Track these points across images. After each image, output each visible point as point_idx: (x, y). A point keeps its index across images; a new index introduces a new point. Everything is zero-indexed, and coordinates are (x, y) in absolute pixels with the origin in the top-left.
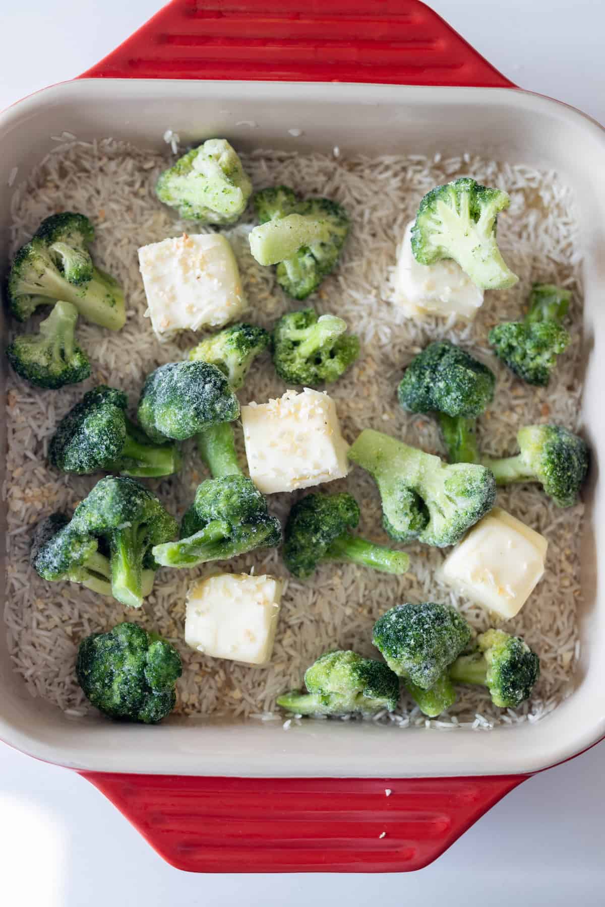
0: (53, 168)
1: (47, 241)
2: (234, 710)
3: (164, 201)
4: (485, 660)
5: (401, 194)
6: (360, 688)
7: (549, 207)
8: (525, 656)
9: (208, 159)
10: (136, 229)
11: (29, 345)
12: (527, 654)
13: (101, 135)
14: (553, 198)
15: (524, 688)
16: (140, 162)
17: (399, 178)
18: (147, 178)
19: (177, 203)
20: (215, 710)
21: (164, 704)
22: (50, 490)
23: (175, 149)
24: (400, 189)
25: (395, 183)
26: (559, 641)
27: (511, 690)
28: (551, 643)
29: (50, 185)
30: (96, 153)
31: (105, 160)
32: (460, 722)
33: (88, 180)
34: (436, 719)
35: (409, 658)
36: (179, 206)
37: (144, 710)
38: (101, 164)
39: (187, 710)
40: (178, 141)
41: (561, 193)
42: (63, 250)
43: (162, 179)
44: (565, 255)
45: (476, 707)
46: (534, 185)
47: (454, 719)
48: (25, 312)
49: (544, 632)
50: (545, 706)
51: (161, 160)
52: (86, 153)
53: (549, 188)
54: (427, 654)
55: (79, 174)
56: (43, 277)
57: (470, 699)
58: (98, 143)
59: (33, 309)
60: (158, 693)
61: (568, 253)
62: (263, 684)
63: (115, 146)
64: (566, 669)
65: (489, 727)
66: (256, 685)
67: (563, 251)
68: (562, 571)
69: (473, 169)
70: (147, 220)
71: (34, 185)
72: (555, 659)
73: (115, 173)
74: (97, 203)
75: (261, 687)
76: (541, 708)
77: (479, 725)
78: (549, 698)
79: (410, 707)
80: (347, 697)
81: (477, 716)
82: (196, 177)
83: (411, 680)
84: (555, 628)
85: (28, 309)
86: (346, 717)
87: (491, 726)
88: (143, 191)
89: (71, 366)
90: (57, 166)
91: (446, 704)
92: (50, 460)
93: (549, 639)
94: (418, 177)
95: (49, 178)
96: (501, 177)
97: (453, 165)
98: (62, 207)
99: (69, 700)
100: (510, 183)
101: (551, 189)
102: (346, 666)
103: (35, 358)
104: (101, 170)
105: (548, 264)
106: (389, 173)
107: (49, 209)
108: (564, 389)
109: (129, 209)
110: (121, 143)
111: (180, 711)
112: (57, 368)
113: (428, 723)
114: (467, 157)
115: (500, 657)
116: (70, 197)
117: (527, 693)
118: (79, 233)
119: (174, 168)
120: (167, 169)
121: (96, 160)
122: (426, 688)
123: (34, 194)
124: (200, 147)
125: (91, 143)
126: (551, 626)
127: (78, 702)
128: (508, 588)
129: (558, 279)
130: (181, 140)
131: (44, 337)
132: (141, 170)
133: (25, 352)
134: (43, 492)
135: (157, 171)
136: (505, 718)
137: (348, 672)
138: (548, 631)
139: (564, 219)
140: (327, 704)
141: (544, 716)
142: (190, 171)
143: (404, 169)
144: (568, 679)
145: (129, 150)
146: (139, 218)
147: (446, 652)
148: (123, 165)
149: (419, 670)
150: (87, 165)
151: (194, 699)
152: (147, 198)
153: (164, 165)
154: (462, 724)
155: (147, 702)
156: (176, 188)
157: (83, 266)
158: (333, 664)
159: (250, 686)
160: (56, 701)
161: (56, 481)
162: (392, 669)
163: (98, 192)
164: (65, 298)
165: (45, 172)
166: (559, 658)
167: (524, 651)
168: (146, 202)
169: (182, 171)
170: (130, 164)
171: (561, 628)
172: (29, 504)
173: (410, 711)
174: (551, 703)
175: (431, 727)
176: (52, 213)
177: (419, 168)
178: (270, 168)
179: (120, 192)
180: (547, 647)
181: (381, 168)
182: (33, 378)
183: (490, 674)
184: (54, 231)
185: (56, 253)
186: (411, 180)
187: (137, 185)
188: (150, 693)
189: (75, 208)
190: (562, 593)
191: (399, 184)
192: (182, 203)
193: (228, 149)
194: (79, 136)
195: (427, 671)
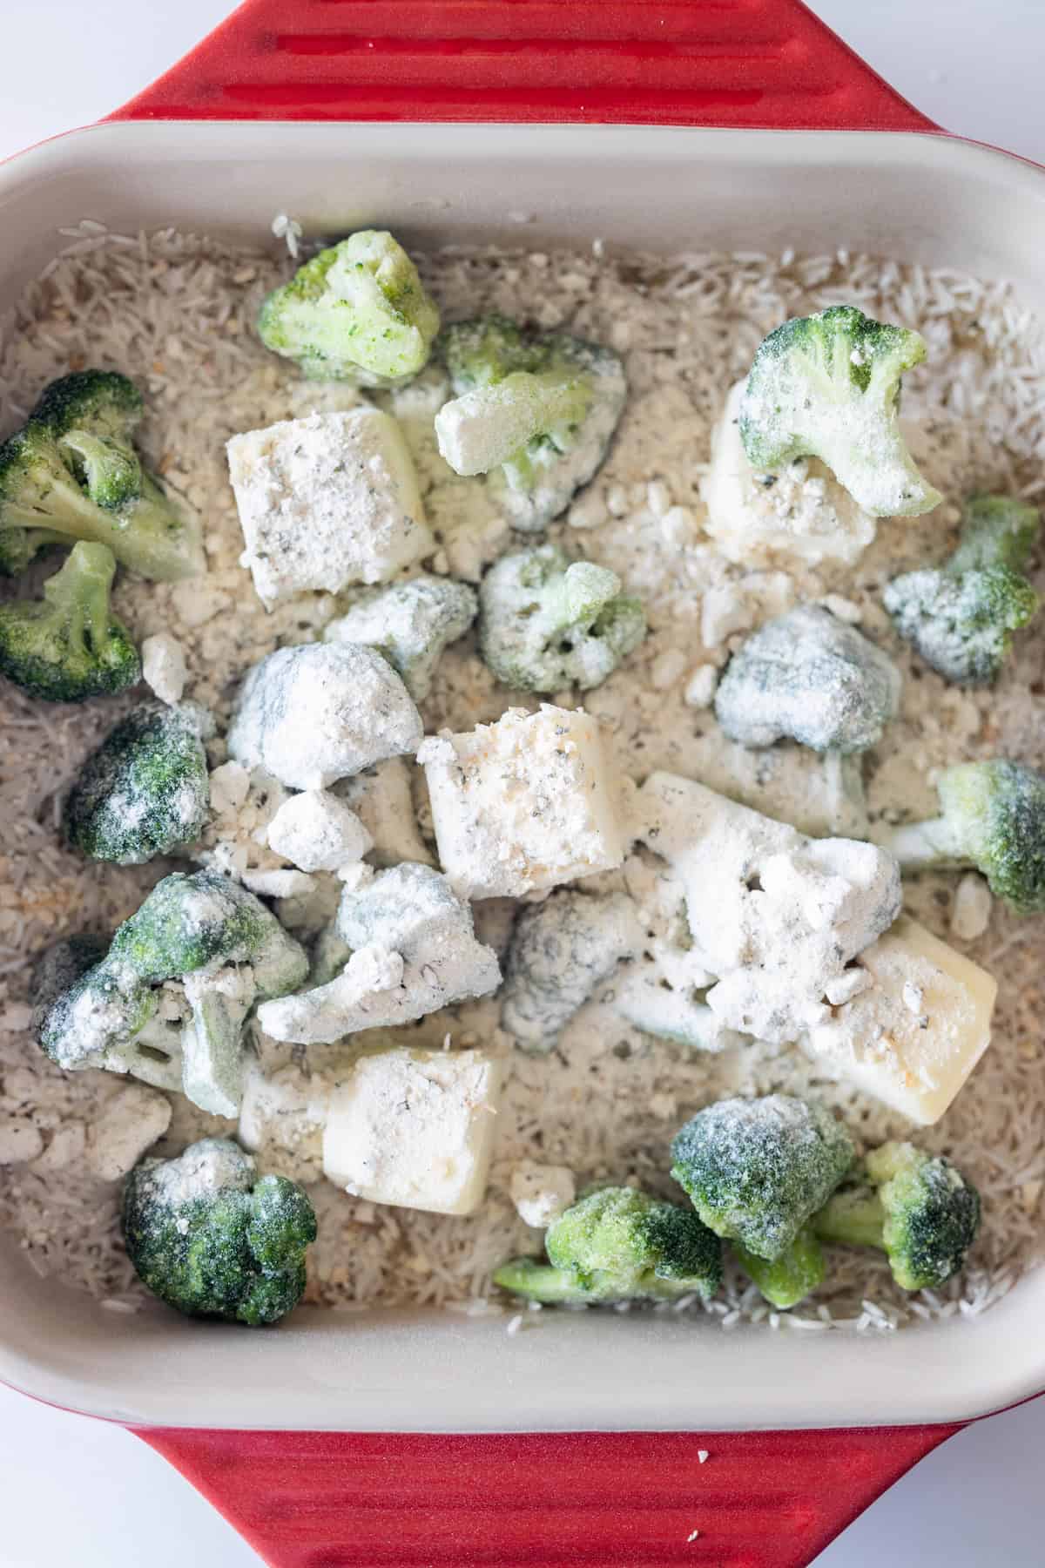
0: (64, 284)
1: (54, 428)
2: (415, 1295)
3: (272, 348)
4: (879, 1202)
5: (720, 325)
6: (648, 1262)
7: (996, 347)
8: (954, 1195)
9: (355, 270)
10: (222, 397)
11: (25, 624)
12: (957, 1190)
13: (155, 223)
14: (1005, 330)
15: (952, 1257)
16: (228, 269)
17: (715, 295)
18: (241, 301)
19: (298, 351)
20: (380, 1293)
21: (283, 1292)
22: (68, 889)
23: (293, 247)
24: (717, 316)
25: (707, 304)
26: (1017, 1160)
27: (929, 1260)
28: (1003, 1165)
29: (60, 315)
30: (144, 253)
31: (162, 267)
32: (835, 1318)
33: (130, 305)
34: (789, 1311)
35: (739, 1207)
36: (303, 356)
37: (247, 1302)
38: (154, 272)
39: (329, 1295)
40: (299, 233)
41: (1019, 322)
42: (87, 447)
43: (270, 306)
44: (1026, 437)
45: (863, 1284)
46: (969, 307)
47: (823, 1311)
48: (16, 559)
49: (987, 1143)
50: (991, 1285)
51: (266, 266)
52: (127, 254)
53: (996, 311)
54: (773, 1200)
55: (113, 295)
56: (48, 497)
57: (852, 1269)
58: (149, 237)
59: (32, 553)
60: (272, 1273)
61: (1033, 434)
62: (468, 1245)
63: (180, 242)
64: (1030, 1212)
65: (887, 1327)
66: (456, 1246)
67: (1022, 430)
68: (1022, 1030)
69: (855, 276)
70: (242, 381)
71: (28, 315)
72: (1009, 1194)
73: (182, 291)
74: (147, 349)
75: (467, 1251)
76: (984, 1288)
77: (871, 1324)
78: (998, 1267)
79: (742, 1286)
80: (626, 1276)
81: (866, 1304)
82: (334, 307)
83: (744, 1244)
84: (1009, 1136)
85: (21, 554)
86: (623, 1307)
87: (892, 1326)
88: (235, 327)
89: (105, 662)
90: (71, 280)
91: (809, 1285)
92: (67, 833)
93: (999, 1156)
94: (751, 292)
95: (57, 302)
96: (906, 291)
97: (818, 270)
98: (82, 357)
99: (109, 1280)
100: (923, 304)
101: (1002, 314)
102: (622, 1222)
103: (36, 648)
104: (155, 284)
105: (996, 457)
106: (697, 287)
107: (59, 360)
108: (1026, 690)
109: (209, 359)
110: (191, 236)
111: (316, 1298)
112: (78, 667)
113: (774, 1320)
114: (843, 256)
115: (907, 1199)
116: (97, 338)
117: (958, 1263)
118: (115, 410)
119: (292, 284)
120: (279, 285)
121: (145, 266)
122: (772, 1258)
123: (28, 332)
124: (341, 246)
125: (135, 237)
126: (1002, 1133)
127: (126, 1281)
128: (922, 1072)
129: (1013, 483)
130: (304, 232)
131: (52, 606)
132: (230, 285)
133: (18, 637)
134: (55, 894)
135: (259, 288)
136: (918, 1308)
137: (627, 1234)
138: (996, 1142)
139: (1026, 370)
140: (587, 1288)
141: (988, 1307)
142: (322, 292)
143: (727, 278)
144: (1033, 1233)
145: (207, 248)
146: (227, 377)
147: (808, 1192)
148: (197, 276)
149: (759, 1227)
150: (128, 276)
151: (340, 1275)
152: (241, 339)
153: (273, 279)
154: (840, 1323)
155: (251, 1288)
156: (296, 324)
157: (124, 476)
158: (598, 1216)
159: (445, 1249)
160: (86, 1283)
161: (79, 872)
162: (709, 1225)
163: (150, 328)
164: (90, 535)
165: (49, 290)
166: (1017, 1192)
167: (952, 1187)
168: (241, 346)
169: (306, 292)
170: (208, 274)
171: (1020, 1135)
172: (29, 916)
173: (741, 1292)
174: (1002, 1279)
175: (782, 1326)
176: (63, 371)
177: (752, 275)
178: (473, 278)
179: (192, 328)
180: (993, 1172)
181: (681, 276)
182: (34, 684)
183: (890, 1229)
184: (67, 408)
185: (71, 450)
186: (739, 298)
187: (224, 314)
188: (258, 1270)
189: (106, 358)
190: (1023, 1072)
191: (716, 307)
192: (308, 352)
193: (393, 249)
194: (111, 226)
195: (772, 1230)
